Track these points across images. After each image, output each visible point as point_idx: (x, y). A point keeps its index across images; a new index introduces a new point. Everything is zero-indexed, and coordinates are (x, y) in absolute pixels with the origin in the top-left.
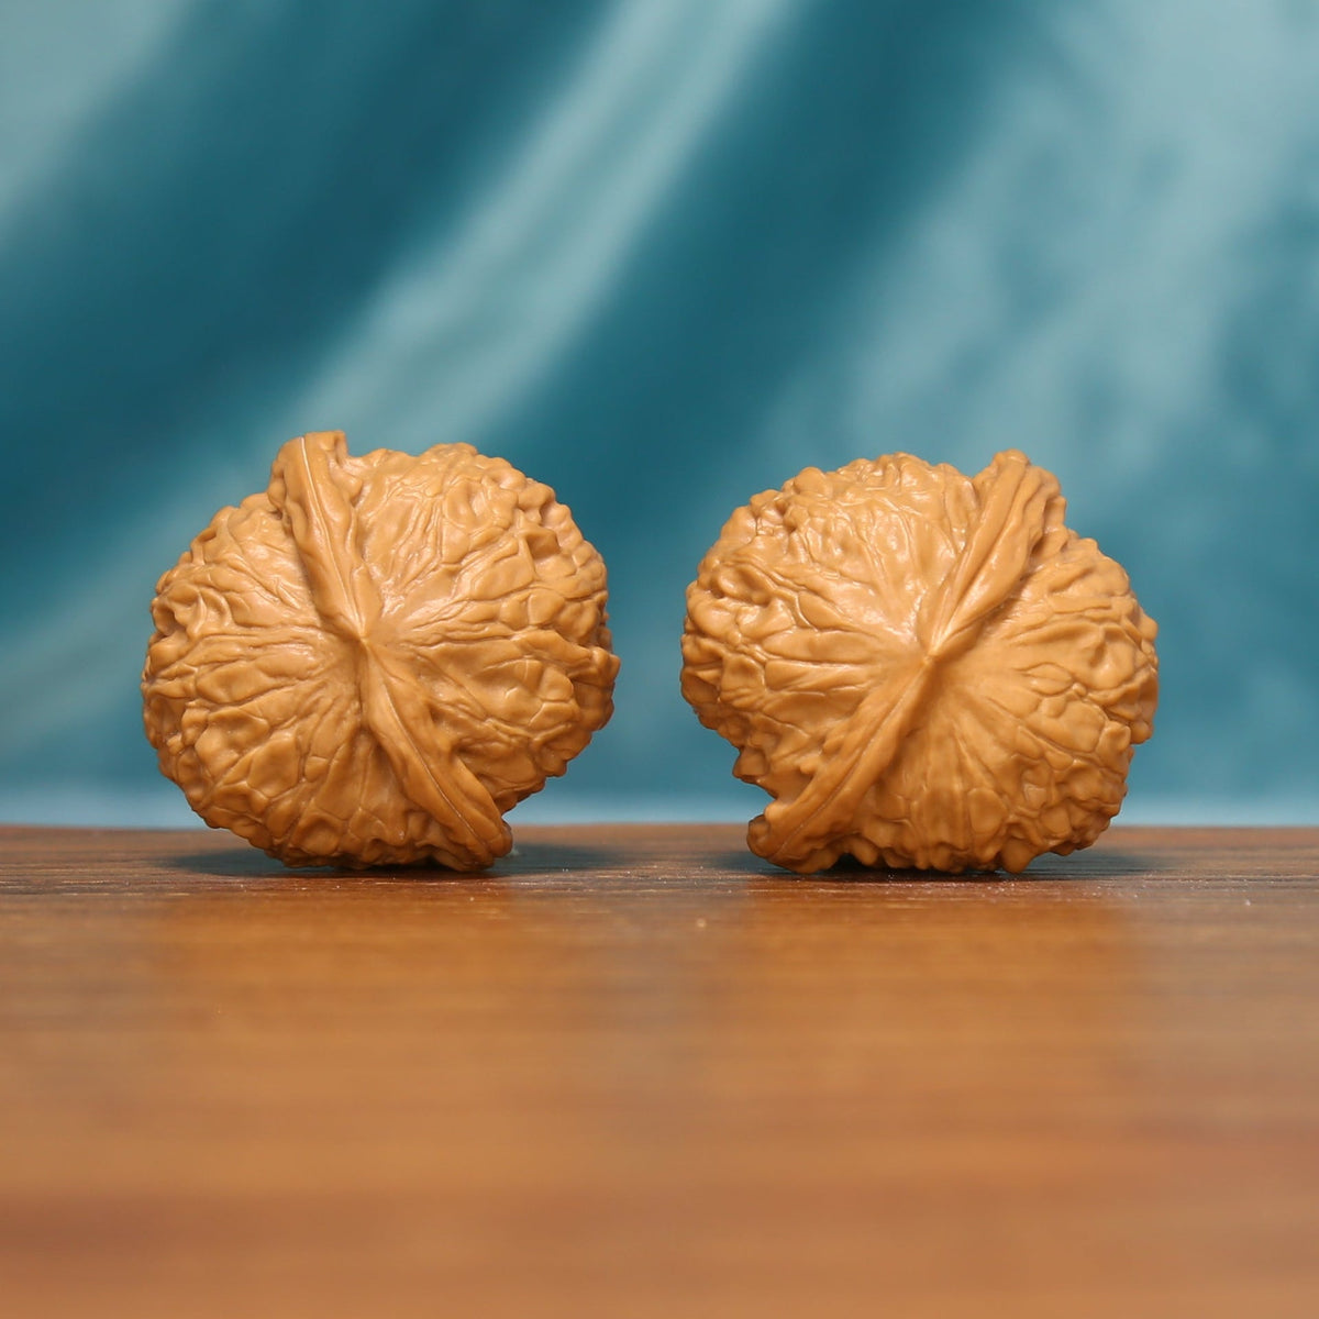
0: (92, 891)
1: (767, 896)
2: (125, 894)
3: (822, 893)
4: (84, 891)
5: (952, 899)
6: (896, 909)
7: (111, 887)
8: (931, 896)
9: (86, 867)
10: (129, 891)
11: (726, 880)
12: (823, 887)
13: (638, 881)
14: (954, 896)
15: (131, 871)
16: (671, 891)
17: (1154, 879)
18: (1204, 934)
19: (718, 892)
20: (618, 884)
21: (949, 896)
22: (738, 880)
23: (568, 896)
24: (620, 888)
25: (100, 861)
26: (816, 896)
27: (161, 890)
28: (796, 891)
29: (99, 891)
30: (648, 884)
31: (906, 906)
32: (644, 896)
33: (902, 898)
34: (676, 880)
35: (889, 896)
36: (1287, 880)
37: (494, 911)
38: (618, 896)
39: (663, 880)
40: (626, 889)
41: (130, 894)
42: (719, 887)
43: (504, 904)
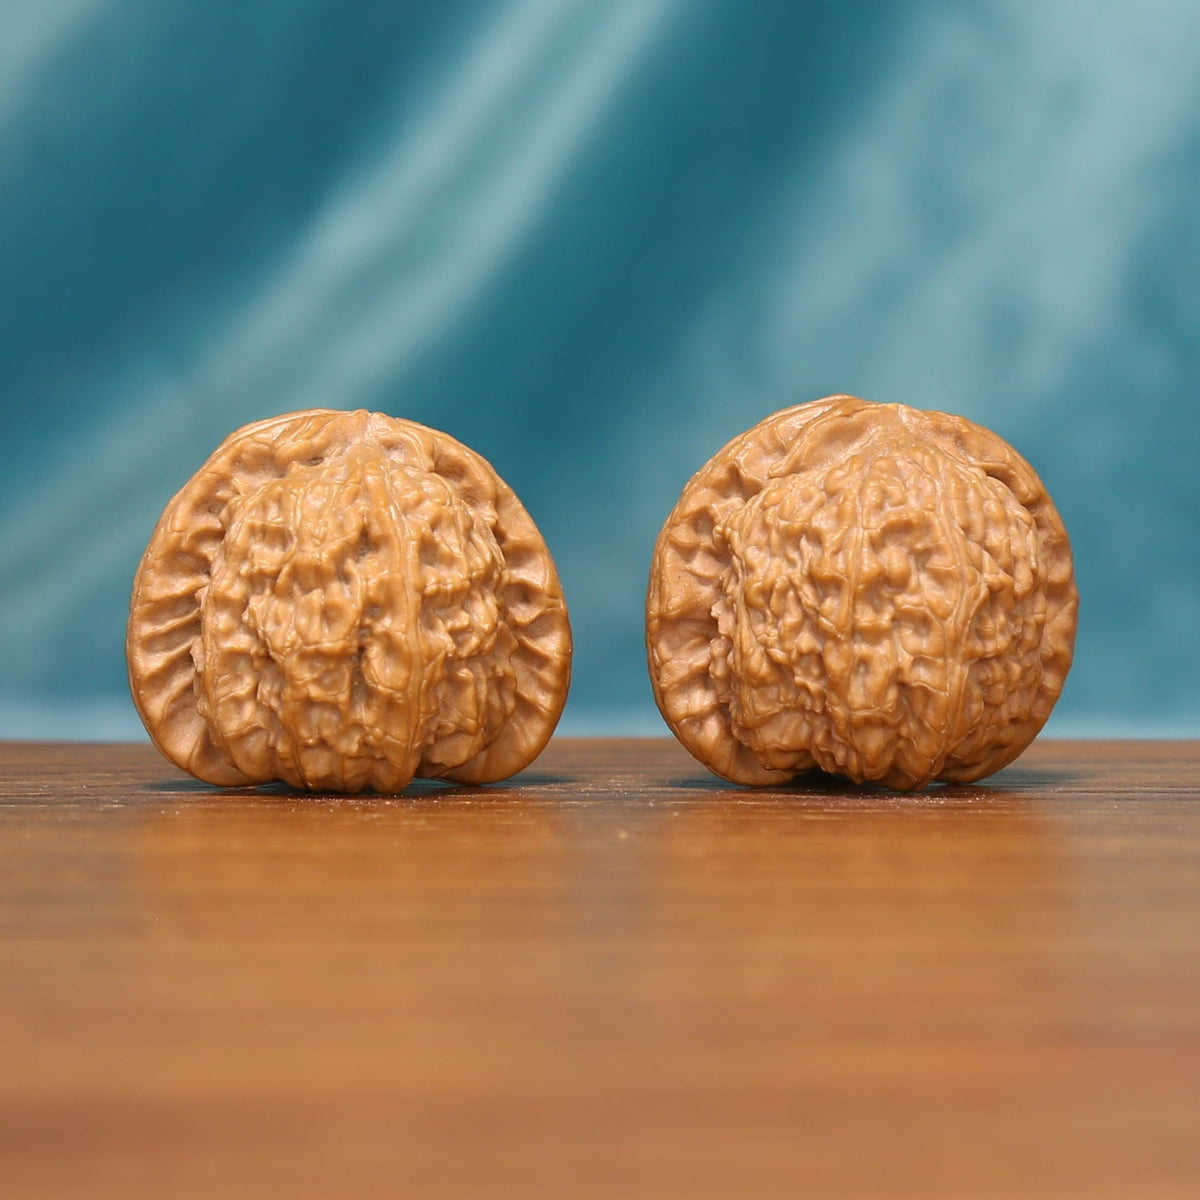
0: (29, 803)
1: (687, 808)
2: (61, 806)
3: (741, 805)
4: (21, 803)
5: (867, 811)
6: (812, 821)
7: (49, 799)
8: (846, 808)
9: (22, 780)
10: (65, 803)
11: (646, 792)
12: (742, 799)
13: (561, 793)
14: (869, 808)
15: (68, 783)
16: (593, 803)
17: (1065, 792)
18: (1113, 844)
19: (640, 804)
20: (541, 796)
21: (864, 808)
22: (658, 792)
23: (493, 807)
24: (543, 800)
25: (36, 774)
26: (734, 807)
27: (98, 802)
28: (716, 803)
29: (35, 803)
30: (570, 796)
31: (823, 818)
32: (568, 807)
33: (818, 810)
34: (598, 792)
35: (805, 808)
36: (1193, 792)
37: (422, 822)
38: (542, 807)
39: (587, 791)
40: (549, 801)
41: (66, 806)
42: (640, 799)
43: (431, 815)
